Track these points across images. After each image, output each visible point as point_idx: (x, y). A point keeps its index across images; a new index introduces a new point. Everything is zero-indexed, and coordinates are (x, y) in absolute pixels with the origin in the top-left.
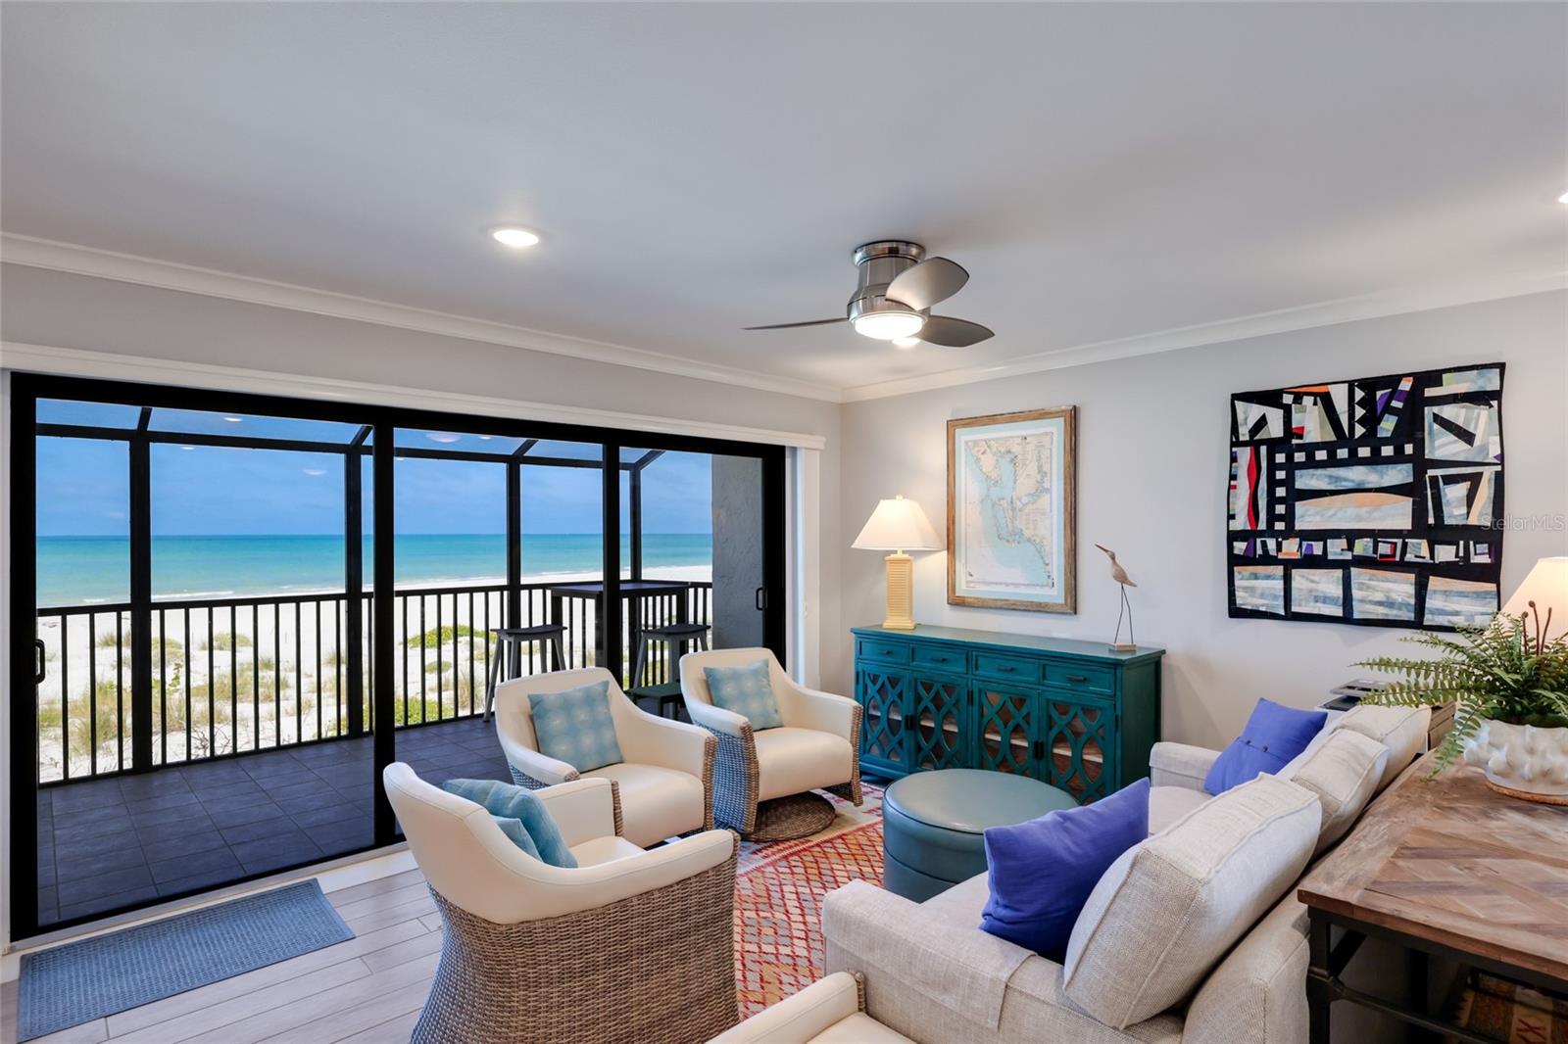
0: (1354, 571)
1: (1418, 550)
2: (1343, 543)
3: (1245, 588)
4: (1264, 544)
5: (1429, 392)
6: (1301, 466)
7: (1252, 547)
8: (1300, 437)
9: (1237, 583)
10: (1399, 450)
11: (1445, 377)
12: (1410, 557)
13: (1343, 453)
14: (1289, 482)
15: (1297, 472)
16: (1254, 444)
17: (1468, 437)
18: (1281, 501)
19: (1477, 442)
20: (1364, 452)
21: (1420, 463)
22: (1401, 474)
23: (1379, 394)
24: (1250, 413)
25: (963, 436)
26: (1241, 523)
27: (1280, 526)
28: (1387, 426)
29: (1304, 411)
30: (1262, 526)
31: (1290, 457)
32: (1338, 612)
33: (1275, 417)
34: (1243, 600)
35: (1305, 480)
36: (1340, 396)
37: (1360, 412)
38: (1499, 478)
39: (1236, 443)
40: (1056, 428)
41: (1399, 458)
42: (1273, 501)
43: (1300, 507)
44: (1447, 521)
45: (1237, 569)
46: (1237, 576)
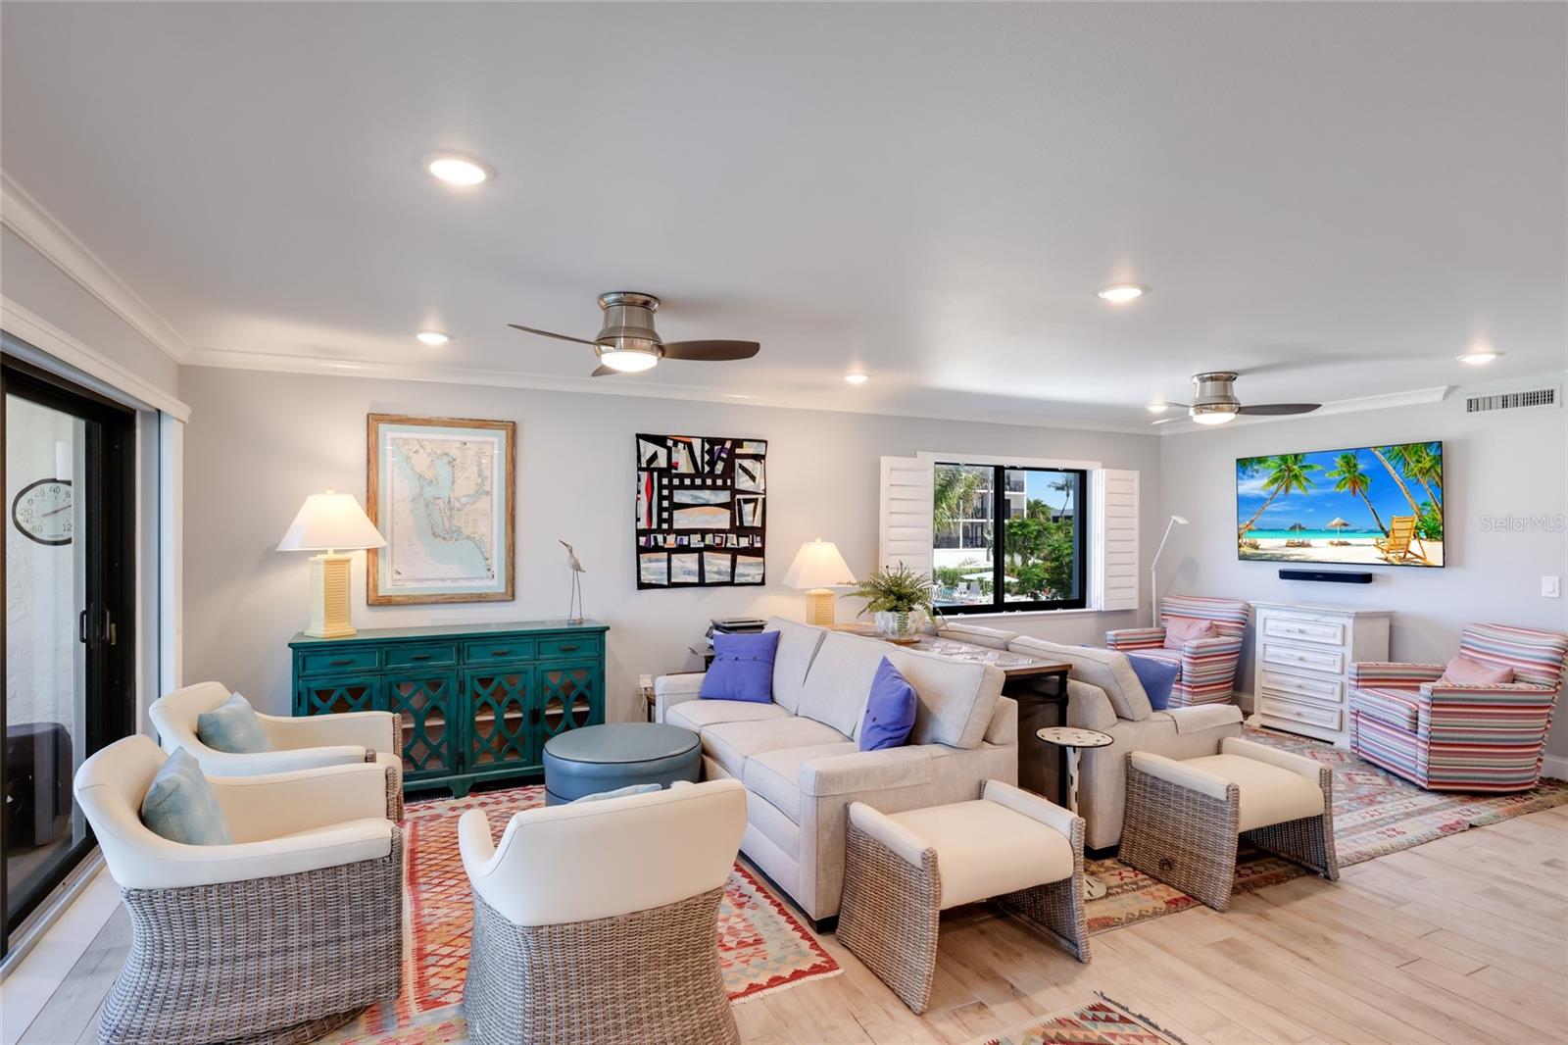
0: (705, 554)
1: (732, 541)
2: (698, 537)
3: (646, 569)
4: (655, 538)
5: (738, 451)
6: (678, 488)
7: (648, 541)
8: (676, 469)
9: (642, 565)
10: (725, 482)
11: (745, 443)
12: (729, 545)
13: (698, 482)
14: (670, 498)
15: (675, 492)
16: (649, 470)
17: (753, 478)
18: (666, 509)
19: (756, 481)
20: (709, 482)
21: (734, 492)
22: (724, 497)
23: (716, 448)
24: (648, 449)
26: (643, 525)
27: (665, 526)
28: (719, 467)
29: (679, 451)
30: (654, 526)
31: (671, 481)
32: (696, 580)
33: (662, 453)
34: (646, 578)
35: (680, 497)
36: (697, 445)
37: (707, 457)
38: (764, 500)
39: (640, 469)
40: (496, 441)
41: (724, 487)
42: (661, 509)
43: (676, 513)
44: (745, 524)
45: (641, 555)
46: (641, 561)
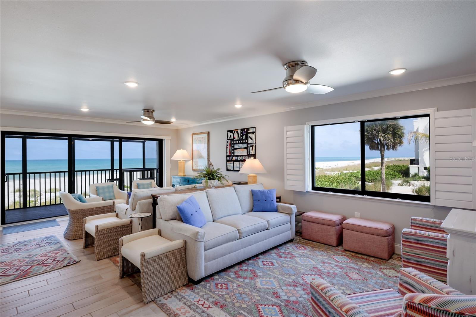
0: (240, 162)
1: (247, 158)
2: (239, 157)
5: (248, 131)
6: (235, 144)
7: (230, 158)
8: (235, 139)
9: (228, 165)
10: (245, 141)
11: (250, 129)
13: (239, 142)
14: (234, 147)
16: (230, 140)
19: (253, 140)
20: (242, 141)
21: (248, 144)
22: (245, 146)
23: (243, 131)
24: (230, 134)
25: (194, 137)
26: (228, 154)
27: (233, 154)
28: (244, 137)
29: (235, 134)
30: (231, 155)
31: (234, 142)
32: (239, 170)
33: (232, 134)
34: (229, 168)
35: (236, 146)
36: (239, 131)
37: (241, 134)
38: (255, 146)
39: (228, 139)
40: (206, 135)
41: (245, 143)
42: (232, 150)
43: (235, 151)
44: (250, 153)
45: (228, 162)
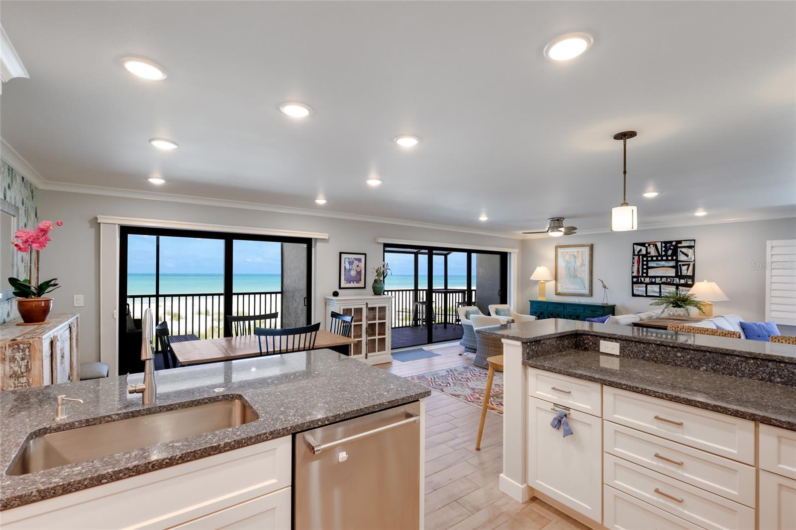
0: (662, 285)
1: (677, 280)
2: (659, 279)
3: (636, 290)
4: (641, 279)
5: (679, 245)
6: (650, 261)
7: (638, 280)
8: (650, 254)
9: (634, 288)
10: (672, 258)
11: (683, 242)
12: (674, 282)
13: (659, 258)
14: (647, 265)
15: (649, 262)
16: (639, 255)
17: (687, 256)
18: (645, 269)
19: (689, 257)
20: (664, 258)
21: (677, 261)
22: (672, 263)
23: (668, 245)
24: (638, 248)
25: (560, 250)
26: (635, 274)
27: (645, 275)
28: (670, 252)
29: (650, 248)
30: (640, 275)
31: (647, 259)
32: (658, 295)
33: (644, 249)
34: (635, 292)
35: (651, 264)
36: (659, 245)
37: (664, 249)
38: (694, 265)
39: (634, 255)
40: (587, 250)
41: (672, 260)
42: (643, 269)
43: (649, 270)
44: (683, 274)
45: (634, 285)
46: (634, 287)
